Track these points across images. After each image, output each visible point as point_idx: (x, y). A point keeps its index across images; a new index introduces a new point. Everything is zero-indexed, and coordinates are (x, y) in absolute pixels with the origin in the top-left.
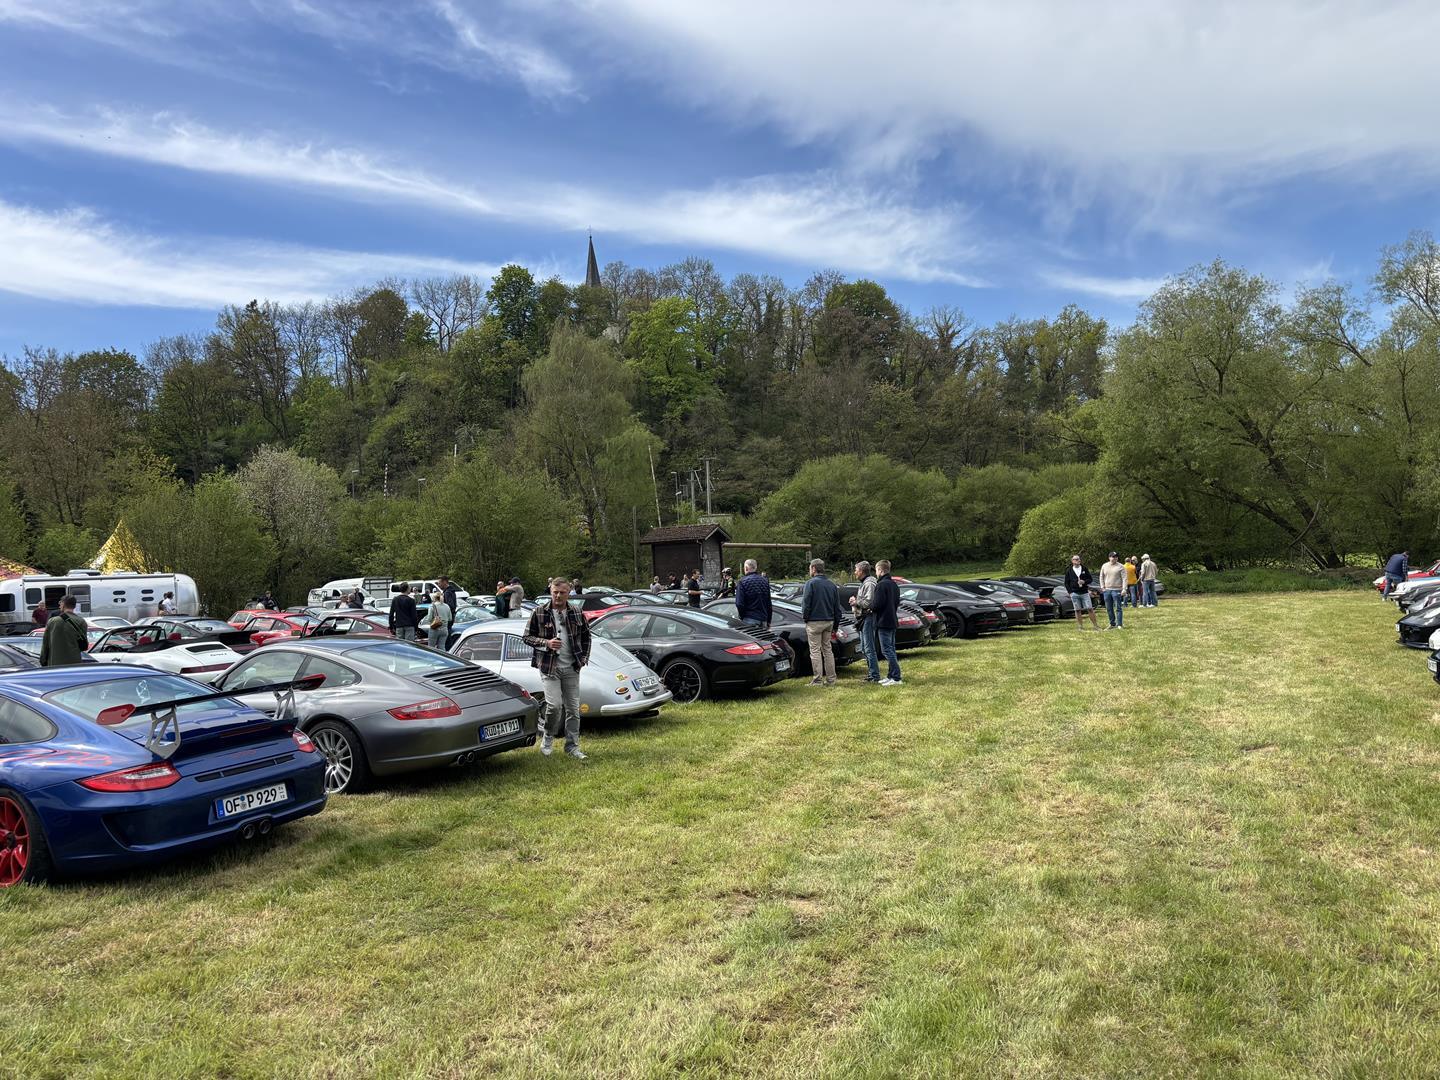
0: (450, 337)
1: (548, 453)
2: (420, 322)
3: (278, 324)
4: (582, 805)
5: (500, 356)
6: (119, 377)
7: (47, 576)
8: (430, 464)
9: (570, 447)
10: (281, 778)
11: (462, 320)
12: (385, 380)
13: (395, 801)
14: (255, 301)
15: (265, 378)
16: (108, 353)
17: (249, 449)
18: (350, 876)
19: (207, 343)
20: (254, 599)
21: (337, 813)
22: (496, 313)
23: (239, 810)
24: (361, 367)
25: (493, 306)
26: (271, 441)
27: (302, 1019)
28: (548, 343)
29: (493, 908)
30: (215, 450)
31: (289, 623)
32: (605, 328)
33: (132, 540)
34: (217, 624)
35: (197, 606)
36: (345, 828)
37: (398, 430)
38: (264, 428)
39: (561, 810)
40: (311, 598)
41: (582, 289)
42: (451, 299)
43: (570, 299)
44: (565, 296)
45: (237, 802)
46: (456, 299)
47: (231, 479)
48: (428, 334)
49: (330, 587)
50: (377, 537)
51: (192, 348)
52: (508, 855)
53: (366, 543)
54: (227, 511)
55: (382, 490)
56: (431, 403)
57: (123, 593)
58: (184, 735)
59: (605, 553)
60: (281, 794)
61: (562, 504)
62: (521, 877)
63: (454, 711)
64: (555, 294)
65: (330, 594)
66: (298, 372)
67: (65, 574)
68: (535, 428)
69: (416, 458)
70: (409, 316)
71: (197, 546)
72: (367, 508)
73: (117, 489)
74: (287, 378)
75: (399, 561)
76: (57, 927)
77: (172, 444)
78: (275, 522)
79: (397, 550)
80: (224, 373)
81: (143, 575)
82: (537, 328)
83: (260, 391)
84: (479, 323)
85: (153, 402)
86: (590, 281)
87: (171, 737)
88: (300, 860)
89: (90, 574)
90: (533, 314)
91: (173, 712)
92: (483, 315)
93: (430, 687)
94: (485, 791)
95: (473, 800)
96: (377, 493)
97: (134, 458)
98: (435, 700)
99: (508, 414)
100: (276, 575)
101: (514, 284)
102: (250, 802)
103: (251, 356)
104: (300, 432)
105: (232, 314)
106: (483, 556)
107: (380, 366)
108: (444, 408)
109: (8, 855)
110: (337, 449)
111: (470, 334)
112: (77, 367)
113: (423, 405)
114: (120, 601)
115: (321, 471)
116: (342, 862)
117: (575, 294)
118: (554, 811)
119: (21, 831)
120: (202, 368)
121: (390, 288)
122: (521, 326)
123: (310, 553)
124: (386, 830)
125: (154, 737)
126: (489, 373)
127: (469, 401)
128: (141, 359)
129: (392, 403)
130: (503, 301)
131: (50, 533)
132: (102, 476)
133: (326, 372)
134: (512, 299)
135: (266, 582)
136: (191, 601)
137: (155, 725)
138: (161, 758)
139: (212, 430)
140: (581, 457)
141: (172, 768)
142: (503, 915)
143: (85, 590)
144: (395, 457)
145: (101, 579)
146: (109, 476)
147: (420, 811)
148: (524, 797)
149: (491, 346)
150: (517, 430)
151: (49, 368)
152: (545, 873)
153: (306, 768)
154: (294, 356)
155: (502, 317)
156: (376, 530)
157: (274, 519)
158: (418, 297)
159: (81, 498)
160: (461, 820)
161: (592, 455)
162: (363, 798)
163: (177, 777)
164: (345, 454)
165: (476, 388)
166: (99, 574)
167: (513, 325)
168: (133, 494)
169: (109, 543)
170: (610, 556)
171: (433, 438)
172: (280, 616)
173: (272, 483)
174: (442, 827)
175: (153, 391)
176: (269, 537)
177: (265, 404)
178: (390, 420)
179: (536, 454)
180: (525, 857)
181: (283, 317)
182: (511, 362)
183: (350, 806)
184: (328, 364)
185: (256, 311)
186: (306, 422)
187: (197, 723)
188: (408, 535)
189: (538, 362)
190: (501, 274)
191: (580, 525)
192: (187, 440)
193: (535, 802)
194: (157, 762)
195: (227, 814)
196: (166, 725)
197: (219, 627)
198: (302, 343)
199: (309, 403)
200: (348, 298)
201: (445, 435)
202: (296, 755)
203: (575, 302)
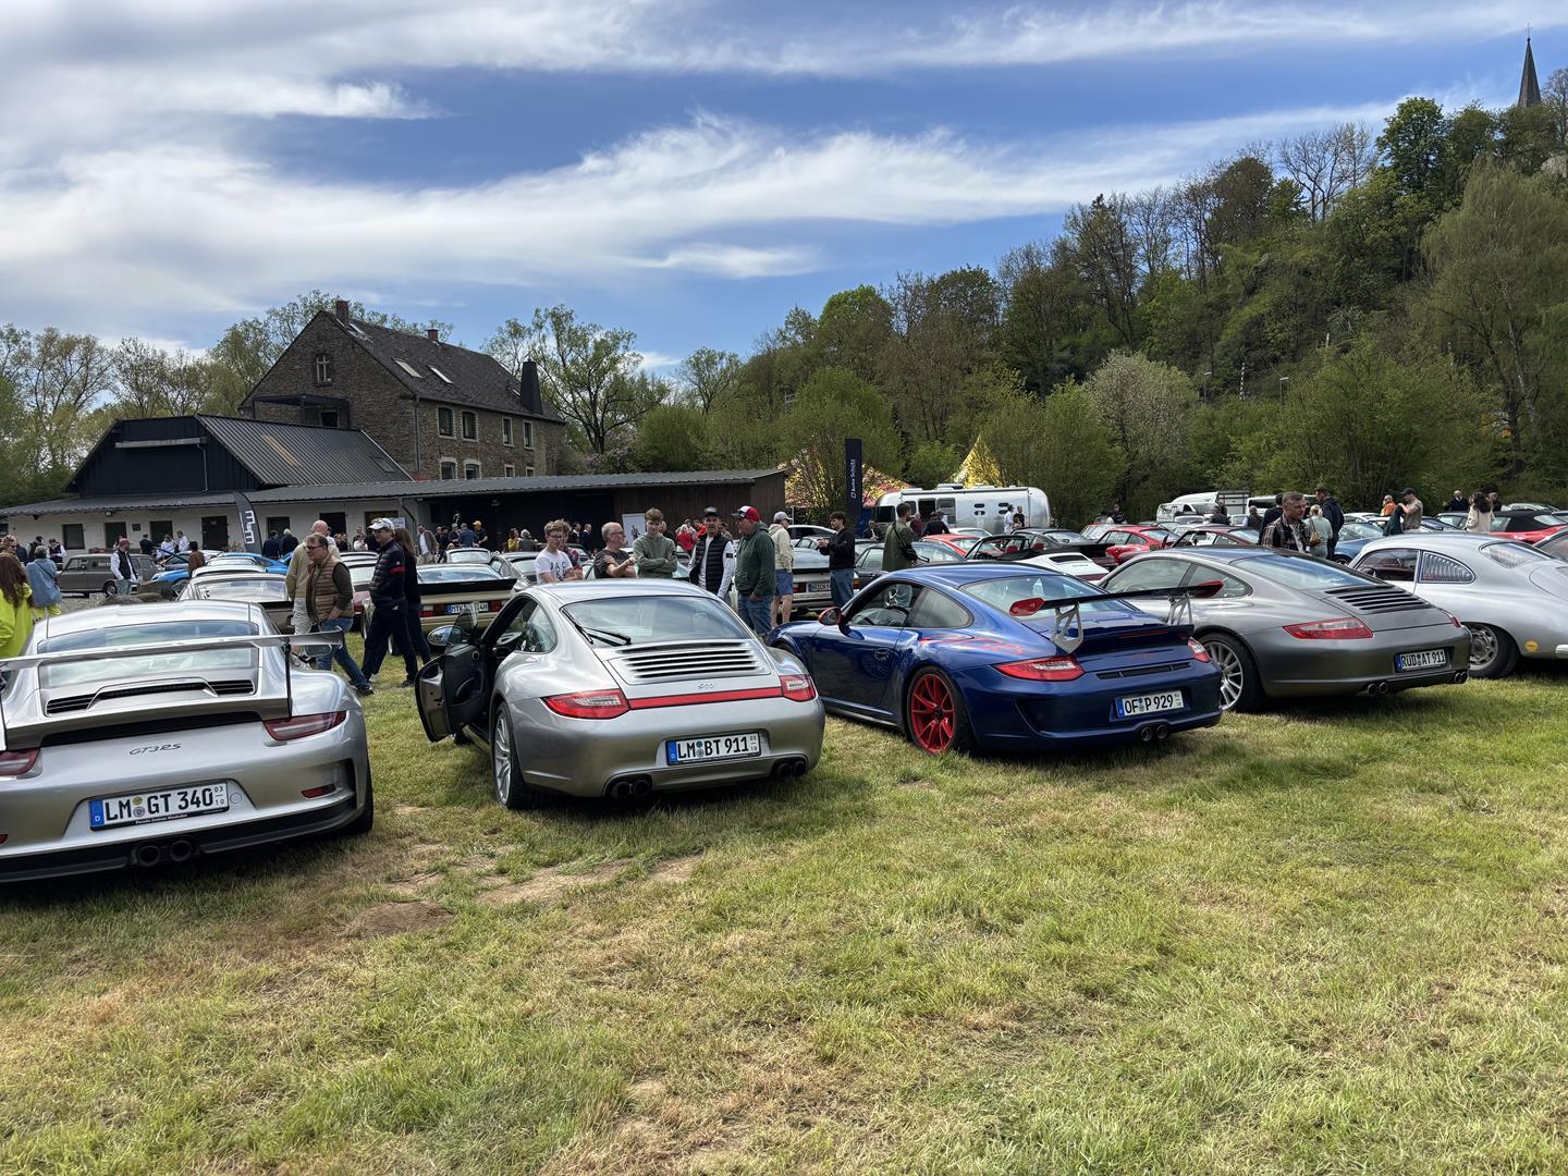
0: (1325, 204)
1: (1454, 334)
2: (1288, 190)
3: (1124, 217)
4: (1542, 759)
5: (1391, 217)
6: (974, 294)
7: (920, 490)
8: (1294, 360)
9: (1488, 324)
10: (1175, 686)
11: (1341, 179)
12: (1243, 266)
13: (1290, 725)
14: (1102, 195)
15: (1111, 279)
16: (964, 271)
17: (1096, 357)
18: (1256, 793)
19: (1054, 248)
20: (1104, 514)
21: (1231, 731)
22: (1388, 163)
23: (1138, 711)
24: (1215, 255)
25: (1384, 155)
26: (1117, 346)
27: (1234, 920)
28: (1460, 191)
29: (1437, 854)
30: (1061, 361)
31: (1144, 538)
32: (1545, 159)
33: (989, 455)
34: (1074, 536)
35: (1048, 520)
36: (1241, 745)
37: (1257, 322)
38: (1108, 334)
39: (1512, 761)
40: (1160, 513)
41: (1512, 113)
42: (1329, 156)
43: (1493, 129)
44: (1485, 126)
45: (1136, 703)
46: (1336, 154)
47: (1079, 389)
48: (1297, 204)
49: (1181, 502)
50: (1232, 446)
51: (1039, 256)
52: (1445, 801)
53: (1219, 453)
54: (1077, 422)
55: (1237, 393)
56: (1299, 286)
57: (982, 506)
58: (1087, 632)
59: (1532, 461)
60: (1177, 701)
61: (1473, 398)
62: (1469, 826)
63: (1366, 634)
64: (1474, 125)
65: (1181, 509)
66: (1145, 268)
67: (933, 487)
68: (1437, 303)
69: (1278, 354)
70: (1275, 185)
71: (1049, 459)
72: (1222, 413)
73: (974, 405)
74: (1134, 276)
75: (1257, 473)
76: (983, 793)
77: (1020, 357)
78: (1124, 432)
79: (1256, 460)
80: (1070, 277)
81: (999, 488)
82: (1444, 174)
83: (1106, 294)
84: (1364, 180)
85: (1004, 316)
86: (1525, 99)
87: (1074, 633)
88: (1198, 770)
89: (955, 488)
90: (1439, 157)
91: (1076, 609)
92: (1371, 167)
93: (1332, 604)
94: (1402, 727)
95: (1388, 735)
96: (1232, 397)
97: (989, 373)
98: (1339, 620)
99: (1399, 290)
100: (1124, 489)
101: (1416, 121)
102: (1147, 706)
103: (1096, 257)
104: (1147, 334)
105: (1078, 214)
106: (1362, 467)
107: (1238, 251)
108: (1314, 291)
109: (937, 726)
110: (1187, 351)
111: (1352, 195)
112: (938, 287)
113: (1289, 290)
114: (980, 514)
115: (1172, 376)
116: (1245, 778)
117: (1502, 121)
118: (1501, 760)
119: (948, 705)
120: (1050, 274)
121: (1253, 155)
122: (1423, 174)
123: (1161, 464)
124: (1288, 754)
125: (1059, 632)
126: (1375, 240)
127: (1347, 279)
128: (993, 274)
129: (1251, 292)
130: (1399, 146)
131: (922, 450)
132: (961, 394)
133: (1176, 265)
134: (1411, 142)
135: (1114, 496)
136: (1043, 515)
137: (1059, 621)
138: (1065, 652)
139: (1057, 340)
140: (1503, 335)
141: (1075, 663)
142: (1451, 863)
143: (950, 503)
144: (1253, 355)
145: (964, 492)
146: (967, 393)
147: (1325, 740)
148: (1457, 740)
149: (1379, 206)
150: (1412, 308)
151: (917, 290)
152: (1502, 827)
153: (1199, 678)
154: (1141, 251)
155: (1396, 167)
156: (1232, 439)
157: (1122, 428)
158: (1287, 161)
159: (944, 416)
160: (1378, 755)
161: (1519, 332)
162: (1255, 718)
163: (1081, 672)
164: (1196, 355)
165: (1358, 262)
166: (961, 488)
167: (1411, 176)
168: (988, 410)
169: (970, 457)
170: (1539, 465)
171: (1300, 329)
172: (1135, 529)
173: (1121, 389)
174: (1355, 759)
175: (1003, 305)
176: (1118, 448)
177: (1111, 307)
178: (1248, 312)
179: (1437, 337)
180: (1469, 806)
181: (1129, 210)
182: (1406, 222)
183: (1243, 725)
184: (1178, 255)
185: (1102, 206)
186: (1154, 322)
187: (1097, 621)
188: (1268, 443)
189: (1445, 219)
190: (1397, 113)
191: (1497, 426)
192: (1033, 352)
193: (1473, 748)
194: (1061, 655)
195: (1126, 714)
196: (1069, 621)
197: (1075, 540)
198: (1150, 235)
199: (1157, 301)
200: (1202, 175)
201: (1316, 322)
202: (1191, 663)
203: (1501, 131)
